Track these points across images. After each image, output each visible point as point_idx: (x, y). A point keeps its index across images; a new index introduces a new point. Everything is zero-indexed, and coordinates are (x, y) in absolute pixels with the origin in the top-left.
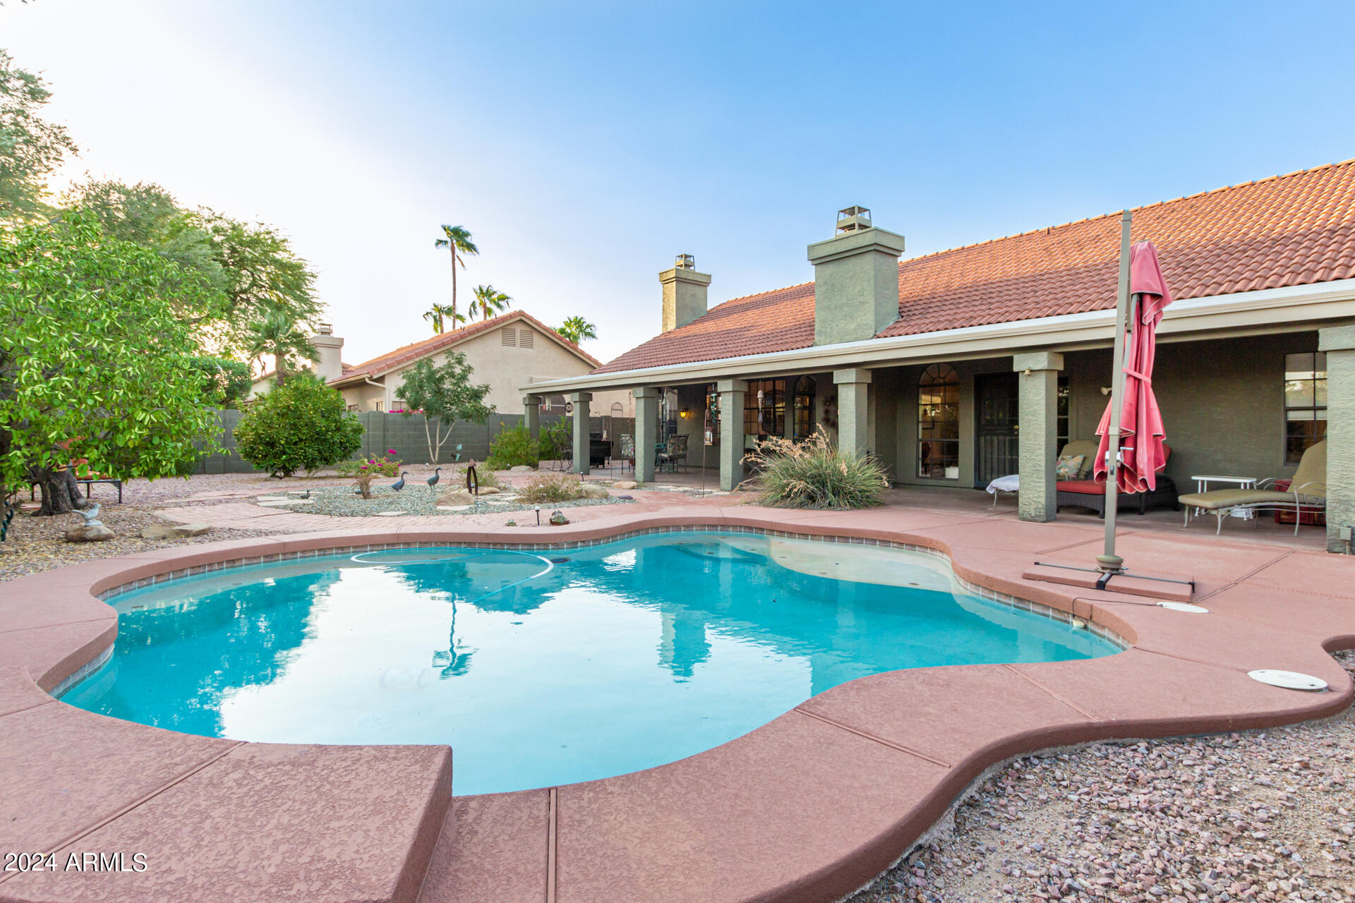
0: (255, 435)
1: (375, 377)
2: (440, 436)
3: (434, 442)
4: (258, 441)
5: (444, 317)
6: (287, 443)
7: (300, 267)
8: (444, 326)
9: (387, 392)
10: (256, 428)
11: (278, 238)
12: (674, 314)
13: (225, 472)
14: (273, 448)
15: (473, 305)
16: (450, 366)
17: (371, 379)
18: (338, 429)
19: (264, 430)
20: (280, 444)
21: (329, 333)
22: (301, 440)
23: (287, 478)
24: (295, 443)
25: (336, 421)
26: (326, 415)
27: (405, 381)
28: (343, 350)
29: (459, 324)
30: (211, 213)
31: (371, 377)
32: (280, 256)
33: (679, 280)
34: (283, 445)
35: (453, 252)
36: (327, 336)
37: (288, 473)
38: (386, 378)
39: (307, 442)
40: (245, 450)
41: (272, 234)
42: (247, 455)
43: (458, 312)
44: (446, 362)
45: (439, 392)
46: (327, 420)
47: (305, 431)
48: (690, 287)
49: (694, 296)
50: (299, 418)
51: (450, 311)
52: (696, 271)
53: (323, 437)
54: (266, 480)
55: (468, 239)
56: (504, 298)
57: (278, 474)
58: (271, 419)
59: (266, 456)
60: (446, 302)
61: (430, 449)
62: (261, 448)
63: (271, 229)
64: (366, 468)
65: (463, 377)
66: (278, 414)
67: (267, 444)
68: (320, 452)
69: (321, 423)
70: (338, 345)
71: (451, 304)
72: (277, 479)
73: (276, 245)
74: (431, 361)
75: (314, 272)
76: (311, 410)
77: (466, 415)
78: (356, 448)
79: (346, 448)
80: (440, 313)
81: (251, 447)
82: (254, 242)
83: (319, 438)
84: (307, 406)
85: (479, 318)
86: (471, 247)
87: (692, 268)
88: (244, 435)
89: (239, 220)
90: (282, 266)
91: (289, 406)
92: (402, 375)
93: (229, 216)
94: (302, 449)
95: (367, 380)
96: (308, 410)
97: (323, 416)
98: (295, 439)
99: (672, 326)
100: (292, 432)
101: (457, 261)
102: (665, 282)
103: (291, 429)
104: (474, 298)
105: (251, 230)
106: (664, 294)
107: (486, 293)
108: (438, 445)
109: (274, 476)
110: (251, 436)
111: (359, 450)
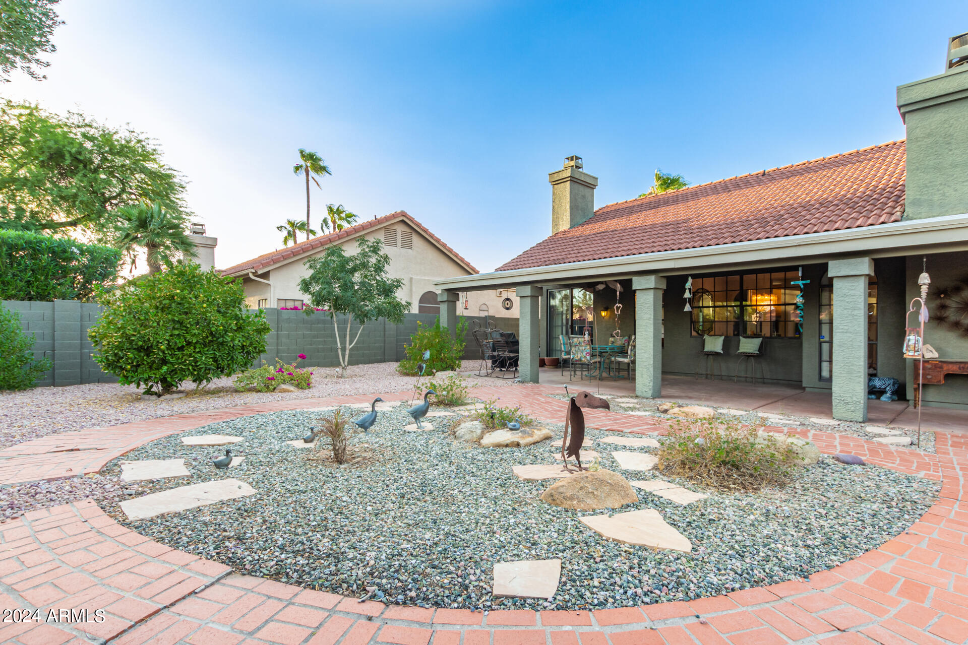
0: (122, 337)
1: (260, 272)
2: (350, 337)
3: (343, 342)
4: (127, 345)
5: (297, 231)
6: (169, 347)
7: (169, 176)
8: (297, 239)
9: (272, 288)
10: (123, 327)
11: (149, 148)
12: (568, 214)
13: (82, 382)
14: (148, 356)
15: (325, 221)
16: (364, 255)
17: (255, 274)
18: (240, 329)
19: (135, 330)
20: (159, 349)
21: (202, 233)
22: (189, 343)
23: (168, 396)
24: (181, 349)
25: (237, 318)
26: (223, 310)
27: (311, 272)
28: (216, 250)
29: (311, 237)
30: (81, 119)
31: (256, 272)
32: (149, 165)
33: (573, 180)
34: (163, 352)
35: (307, 175)
36: (200, 235)
37: (168, 387)
38: (271, 274)
39: (198, 346)
40: (107, 358)
41: (143, 143)
42: (109, 365)
43: (311, 228)
44: (359, 250)
45: (347, 286)
46: (225, 317)
47: (196, 331)
48: (581, 188)
49: (584, 197)
50: (186, 313)
51: (303, 226)
52: (584, 171)
53: (221, 340)
54: (138, 399)
55: (321, 164)
56: (350, 216)
57: (154, 389)
58: (147, 313)
59: (138, 366)
60: (301, 218)
61: (340, 351)
62: (131, 355)
63: (141, 137)
64: (273, 379)
65: (379, 269)
66: (157, 308)
67: (139, 349)
68: (215, 360)
69: (218, 321)
70: (212, 244)
71: (305, 219)
72: (154, 397)
73: (146, 156)
74: (340, 249)
75: (183, 183)
76: (203, 302)
77: (380, 312)
78: (260, 352)
79: (248, 353)
80: (294, 227)
81: (116, 355)
82: (124, 150)
83: (213, 340)
84: (196, 297)
85: (329, 231)
86: (324, 169)
87: (581, 170)
88: (105, 336)
89: (111, 127)
90: (153, 175)
91: (173, 297)
92: (308, 265)
93: (100, 122)
94: (190, 356)
95: (251, 276)
96: (199, 301)
97: (219, 312)
98: (181, 342)
99: (565, 225)
100: (176, 332)
101: (311, 181)
102: (556, 183)
103: (174, 328)
104: (325, 214)
105: (121, 136)
106: (554, 194)
107: (335, 211)
108: (348, 347)
109: (149, 392)
110: (116, 338)
111: (262, 355)
